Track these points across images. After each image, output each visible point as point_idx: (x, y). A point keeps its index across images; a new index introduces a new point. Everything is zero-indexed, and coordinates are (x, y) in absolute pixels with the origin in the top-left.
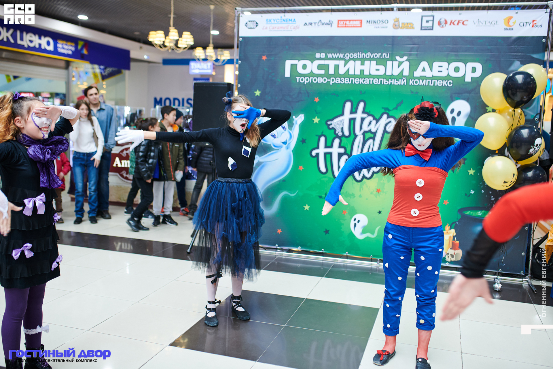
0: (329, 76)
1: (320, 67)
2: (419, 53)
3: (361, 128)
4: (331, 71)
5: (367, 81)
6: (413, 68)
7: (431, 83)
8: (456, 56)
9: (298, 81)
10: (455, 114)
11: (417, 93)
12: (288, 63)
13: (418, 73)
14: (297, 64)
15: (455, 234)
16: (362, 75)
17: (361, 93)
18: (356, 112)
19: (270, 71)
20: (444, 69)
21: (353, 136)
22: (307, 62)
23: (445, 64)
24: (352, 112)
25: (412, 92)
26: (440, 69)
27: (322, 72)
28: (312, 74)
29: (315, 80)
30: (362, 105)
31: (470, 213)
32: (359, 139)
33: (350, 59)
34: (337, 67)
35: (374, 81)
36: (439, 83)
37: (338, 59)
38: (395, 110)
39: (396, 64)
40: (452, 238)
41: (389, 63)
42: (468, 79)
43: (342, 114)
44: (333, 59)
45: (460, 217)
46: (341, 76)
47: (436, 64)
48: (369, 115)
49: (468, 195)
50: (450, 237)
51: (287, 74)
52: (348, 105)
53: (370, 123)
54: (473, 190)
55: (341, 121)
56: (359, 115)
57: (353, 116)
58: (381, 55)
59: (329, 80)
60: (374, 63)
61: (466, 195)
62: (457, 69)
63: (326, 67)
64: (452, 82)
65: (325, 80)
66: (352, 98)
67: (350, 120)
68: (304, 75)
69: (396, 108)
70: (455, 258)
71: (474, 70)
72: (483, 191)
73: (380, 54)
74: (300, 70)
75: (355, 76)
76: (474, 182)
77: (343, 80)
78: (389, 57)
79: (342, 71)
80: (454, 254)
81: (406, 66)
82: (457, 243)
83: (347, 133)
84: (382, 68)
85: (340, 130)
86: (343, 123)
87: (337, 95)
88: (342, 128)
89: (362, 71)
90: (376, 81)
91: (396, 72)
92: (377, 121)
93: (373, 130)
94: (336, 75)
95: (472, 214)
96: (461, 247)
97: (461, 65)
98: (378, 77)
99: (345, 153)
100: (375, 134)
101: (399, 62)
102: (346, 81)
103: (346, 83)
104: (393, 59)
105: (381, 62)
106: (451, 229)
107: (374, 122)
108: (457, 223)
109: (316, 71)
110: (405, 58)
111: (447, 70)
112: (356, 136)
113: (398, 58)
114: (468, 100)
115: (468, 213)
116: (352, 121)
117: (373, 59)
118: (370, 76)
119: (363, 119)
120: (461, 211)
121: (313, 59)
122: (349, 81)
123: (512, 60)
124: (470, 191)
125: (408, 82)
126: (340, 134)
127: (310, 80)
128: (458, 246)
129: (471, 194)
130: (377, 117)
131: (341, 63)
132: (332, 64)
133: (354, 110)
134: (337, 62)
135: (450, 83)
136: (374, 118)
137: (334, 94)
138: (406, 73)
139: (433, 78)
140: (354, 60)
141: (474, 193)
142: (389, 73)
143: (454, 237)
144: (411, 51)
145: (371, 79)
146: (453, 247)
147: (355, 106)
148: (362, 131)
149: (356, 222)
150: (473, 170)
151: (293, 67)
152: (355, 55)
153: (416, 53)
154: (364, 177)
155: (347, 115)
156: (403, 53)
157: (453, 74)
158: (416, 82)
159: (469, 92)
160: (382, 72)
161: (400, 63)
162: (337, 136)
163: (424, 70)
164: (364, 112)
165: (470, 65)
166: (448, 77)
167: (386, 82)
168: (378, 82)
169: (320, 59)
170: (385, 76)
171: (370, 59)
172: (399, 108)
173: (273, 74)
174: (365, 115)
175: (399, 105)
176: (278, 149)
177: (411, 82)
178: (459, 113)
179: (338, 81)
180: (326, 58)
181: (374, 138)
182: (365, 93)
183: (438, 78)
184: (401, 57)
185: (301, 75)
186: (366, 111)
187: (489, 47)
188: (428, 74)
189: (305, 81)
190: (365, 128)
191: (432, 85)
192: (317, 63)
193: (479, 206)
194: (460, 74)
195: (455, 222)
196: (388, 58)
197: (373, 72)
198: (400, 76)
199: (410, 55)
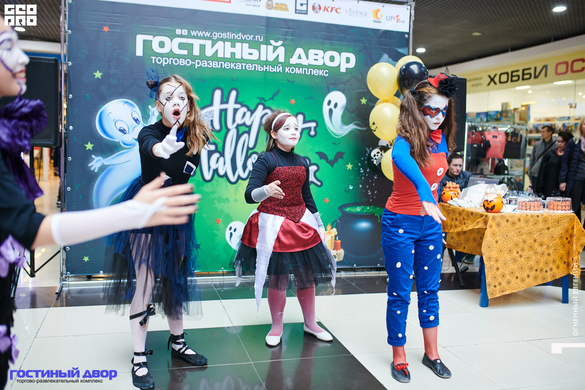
0: (194, 58)
1: (181, 46)
2: (294, 38)
3: (234, 121)
4: (196, 52)
5: (239, 66)
6: (289, 54)
7: (308, 72)
8: (331, 44)
9: (153, 62)
10: (332, 106)
11: (293, 82)
12: (140, 39)
13: (294, 60)
14: (152, 41)
15: (336, 233)
16: (233, 59)
17: (232, 79)
18: (227, 102)
19: (115, 47)
20: (319, 57)
21: (224, 130)
22: (166, 39)
23: (320, 52)
24: (222, 102)
25: (289, 81)
26: (316, 57)
27: (185, 52)
28: (171, 54)
29: (176, 62)
30: (234, 94)
31: (350, 210)
32: (233, 134)
33: (218, 39)
34: (202, 48)
35: (247, 67)
36: (315, 72)
37: (204, 38)
38: (271, 101)
39: (270, 48)
40: (334, 238)
41: (263, 47)
42: (343, 70)
43: (211, 104)
44: (197, 37)
45: (340, 214)
46: (207, 59)
47: (312, 52)
48: (243, 105)
49: (347, 191)
50: (332, 237)
51: (139, 52)
52: (218, 94)
53: (244, 114)
54: (352, 185)
55: (210, 112)
56: (231, 106)
57: (224, 106)
58: (254, 38)
59: (193, 63)
60: (246, 45)
61: (345, 191)
62: (332, 59)
63: (189, 47)
64: (328, 72)
65: (188, 62)
66: (222, 86)
67: (221, 111)
68: (162, 55)
69: (272, 98)
70: (338, 259)
71: (348, 61)
72: (361, 186)
73: (252, 36)
74: (156, 48)
75: (224, 60)
76: (352, 177)
77: (211, 64)
78: (263, 40)
79: (209, 52)
80: (337, 254)
81: (281, 51)
82: (339, 242)
83: (217, 127)
84: (255, 52)
85: (209, 123)
86: (213, 114)
87: (204, 81)
88: (212, 121)
89: (233, 54)
90: (249, 67)
91: (271, 58)
92: (252, 112)
93: (248, 123)
94: (202, 56)
95: (352, 210)
96: (343, 246)
97: (335, 54)
98: (252, 62)
99: (216, 151)
100: (250, 127)
101: (274, 46)
102: (215, 65)
103: (214, 67)
104: (268, 43)
105: (255, 45)
106: (332, 228)
107: (248, 114)
108: (338, 221)
109: (177, 51)
110: (280, 43)
111: (323, 59)
112: (228, 130)
113: (272, 42)
114: (343, 92)
115: (348, 209)
116: (223, 112)
117: (245, 41)
118: (242, 60)
119: (235, 111)
120: (341, 208)
121: (172, 36)
122: (218, 64)
123: (382, 53)
124: (349, 186)
125: (284, 69)
127: (169, 61)
128: (339, 245)
129: (350, 189)
130: (252, 109)
131: (208, 43)
132: (197, 43)
133: (225, 100)
134: (203, 42)
135: (326, 73)
136: (249, 110)
137: (200, 80)
138: (282, 59)
139: (309, 66)
140: (224, 40)
141: (353, 188)
142: (263, 58)
143: (336, 236)
144: (286, 36)
145: (244, 64)
146: (335, 248)
147: (226, 95)
148: (235, 124)
149: (232, 231)
150: (351, 164)
151: (147, 44)
152: (224, 35)
153: (291, 38)
154: (239, 178)
155: (217, 106)
156: (277, 36)
157: (329, 64)
158: (293, 70)
159: (345, 83)
160: (255, 57)
161: (275, 48)
163: (300, 57)
164: (236, 102)
165: (345, 55)
166: (324, 67)
167: (259, 68)
168: (252, 68)
169: (181, 36)
170: (258, 62)
171: (242, 41)
172: (275, 98)
173: (120, 51)
174: (238, 106)
175: (275, 95)
176: (130, 148)
177: (287, 70)
178: (336, 106)
179: (205, 64)
180: (189, 36)
181: (249, 133)
182: (237, 80)
183: (315, 67)
184: (276, 41)
185: (157, 55)
186: (239, 100)
187: (361, 38)
188: (304, 61)
189: (163, 62)
190: (239, 121)
191: (309, 74)
192: (177, 41)
193: (358, 201)
194: (335, 64)
195: (336, 221)
196: (261, 42)
197: (246, 57)
198: (276, 62)
199: (285, 40)
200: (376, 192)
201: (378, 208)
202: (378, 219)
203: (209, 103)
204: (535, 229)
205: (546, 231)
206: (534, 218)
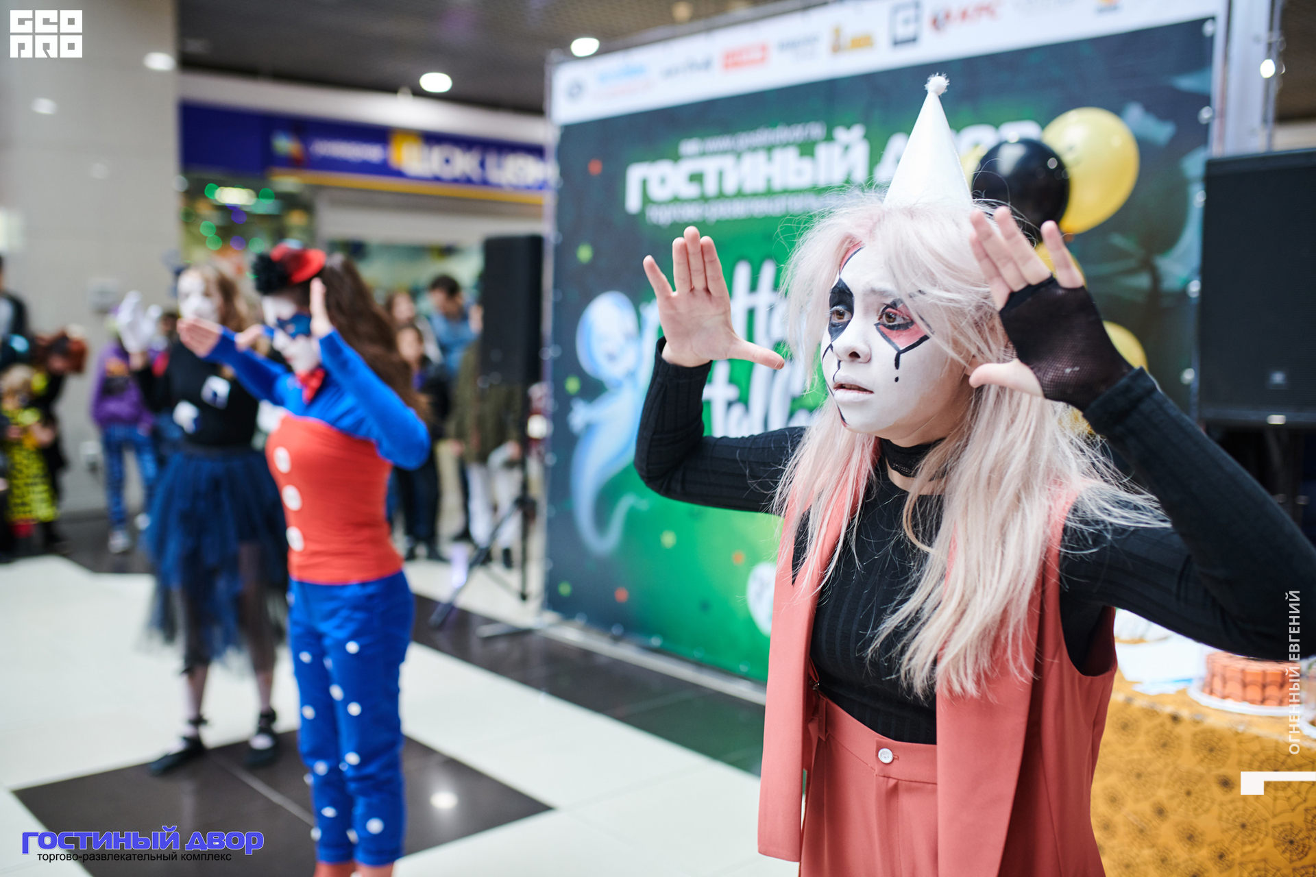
1: (696, 178)
3: (768, 331)
4: (711, 187)
12: (633, 175)
16: (769, 193)
18: (757, 290)
24: (750, 291)
27: (691, 191)
28: (676, 200)
30: (768, 272)
33: (746, 150)
34: (721, 174)
37: (724, 152)
39: (837, 149)
41: (822, 151)
44: (713, 154)
46: (728, 198)
51: (633, 202)
52: (742, 273)
56: (764, 296)
57: (752, 300)
66: (749, 251)
67: (747, 311)
68: (662, 204)
74: (657, 192)
75: (755, 195)
77: (732, 211)
78: (822, 133)
79: (730, 184)
81: (860, 154)
84: (807, 164)
89: (769, 180)
91: (837, 177)
97: (985, 131)
98: (799, 192)
99: (738, 400)
101: (843, 144)
104: (829, 138)
105: (807, 149)
110: (858, 131)
113: (840, 133)
116: (751, 313)
118: (786, 192)
119: (771, 309)
121: (676, 158)
131: (729, 162)
132: (709, 166)
134: (720, 162)
138: (860, 176)
140: (754, 150)
142: (822, 181)
144: (869, 109)
153: (882, 114)
155: (741, 299)
156: (851, 115)
160: (805, 181)
164: (774, 288)
169: (691, 157)
171: (785, 145)
174: (775, 298)
179: (722, 213)
180: (703, 154)
184: (848, 127)
185: (656, 203)
187: (1055, 74)
192: (688, 167)
196: (819, 137)
197: (794, 182)
198: (846, 185)
199: (867, 122)
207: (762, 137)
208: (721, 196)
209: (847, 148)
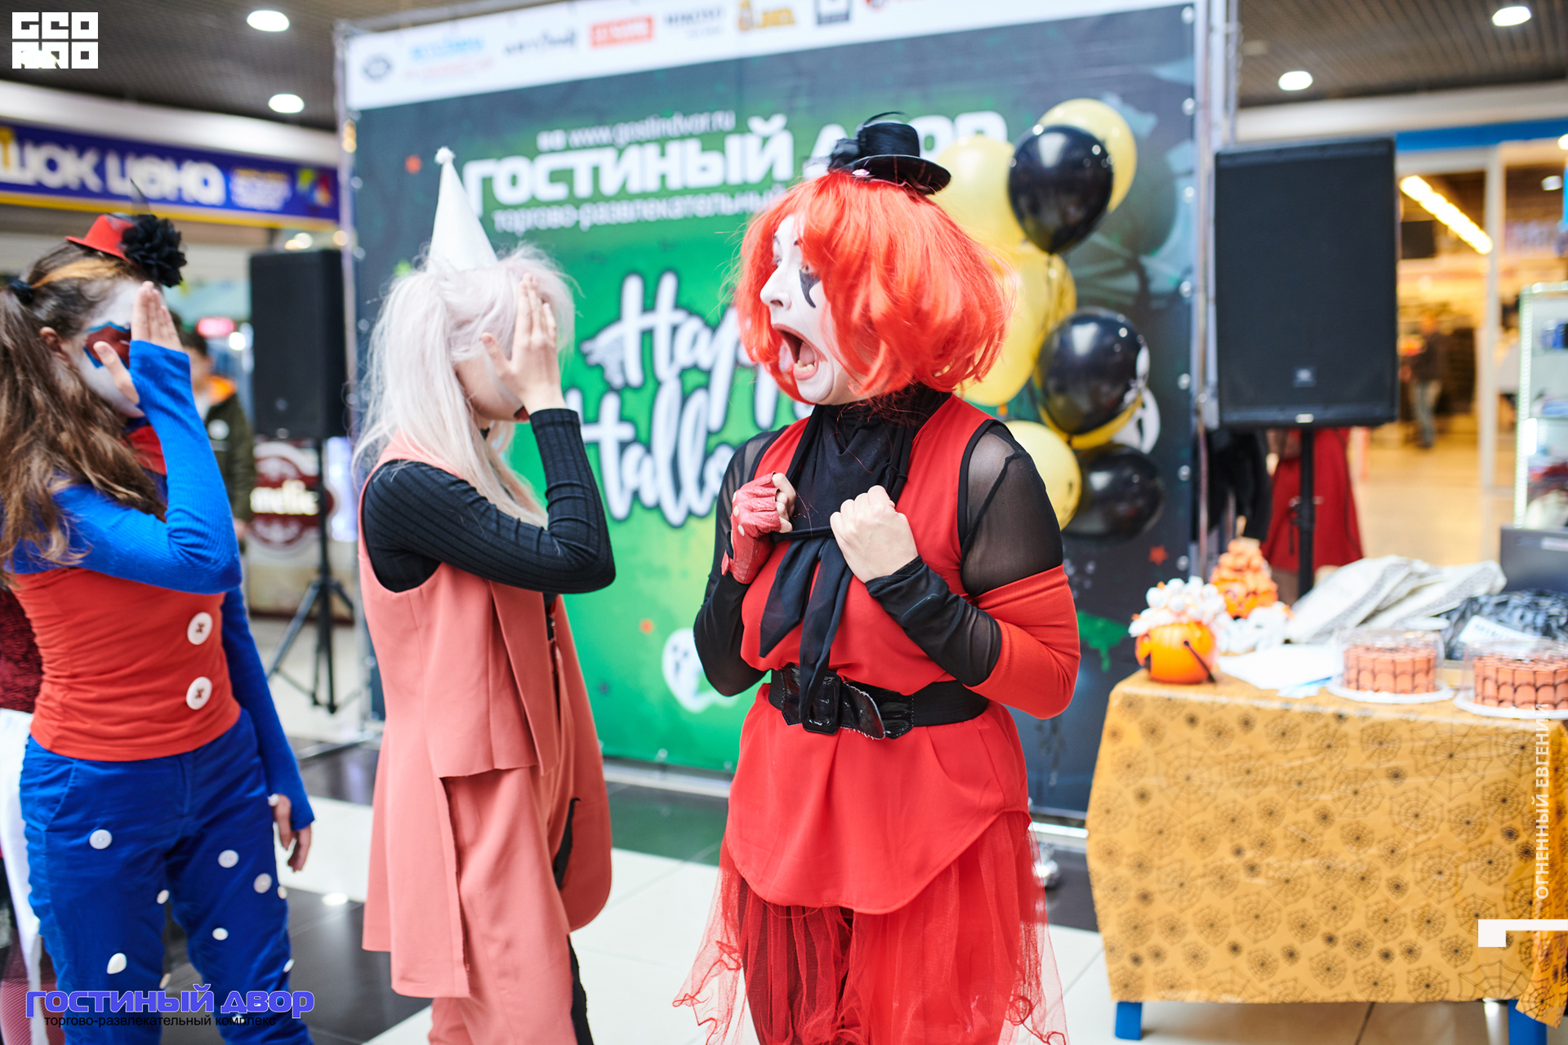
0: (574, 201)
1: (556, 176)
2: (815, 101)
3: (672, 358)
4: (583, 188)
5: (677, 208)
6: (802, 151)
8: (925, 98)
12: (473, 174)
14: (494, 175)
16: (664, 193)
17: (664, 246)
18: (654, 309)
21: (651, 385)
22: (516, 164)
24: (644, 310)
27: (559, 191)
28: (534, 203)
29: (542, 220)
30: (668, 285)
32: (669, 394)
33: (629, 143)
34: (596, 173)
37: (599, 146)
39: (752, 142)
41: (733, 143)
43: (617, 318)
44: (584, 147)
46: (608, 199)
48: (691, 312)
52: (633, 289)
53: (695, 341)
55: (616, 341)
56: (664, 316)
57: (648, 321)
58: (712, 122)
59: (577, 215)
60: (693, 147)
63: (568, 177)
65: (567, 218)
66: (641, 265)
67: (642, 333)
68: (515, 207)
73: (707, 118)
74: (504, 193)
75: (644, 196)
77: (615, 212)
78: (732, 123)
79: (609, 183)
81: (782, 147)
83: (635, 378)
84: (714, 160)
85: (617, 369)
86: (623, 345)
87: (603, 259)
88: (622, 363)
89: (663, 178)
90: (703, 207)
91: (755, 174)
92: (714, 328)
93: (705, 363)
97: (938, 125)
98: (707, 191)
99: (635, 440)
100: (708, 373)
101: (761, 136)
102: (623, 213)
104: (742, 129)
105: (713, 141)
107: (705, 335)
109: (546, 191)
110: (778, 121)
112: (659, 384)
113: (755, 123)
116: (647, 335)
117: (692, 135)
118: (686, 191)
119: (675, 329)
121: (533, 153)
126: (617, 381)
130: (712, 318)
131: (606, 157)
132: (581, 163)
134: (595, 157)
136: (707, 324)
137: (593, 257)
138: (784, 171)
140: (640, 143)
142: (735, 178)
144: (793, 97)
145: (689, 201)
147: (651, 289)
148: (676, 369)
149: (679, 655)
152: (642, 130)
153: (808, 102)
154: (690, 513)
155: (633, 320)
156: (769, 103)
160: (713, 178)
162: (610, 388)
164: (677, 306)
165: (969, 122)
167: (728, 206)
168: (708, 207)
169: (552, 151)
170: (724, 188)
171: (683, 137)
174: (679, 317)
179: (600, 215)
180: (568, 148)
181: (706, 387)
182: (675, 246)
184: (767, 118)
185: (506, 207)
186: (684, 300)
187: (1020, 59)
189: (517, 226)
190: (684, 358)
192: (546, 163)
196: (728, 129)
197: (696, 180)
198: (767, 183)
199: (789, 112)
200: (1090, 567)
201: (1100, 623)
202: (1100, 661)
203: (612, 314)
204: (1323, 768)
205: (1386, 784)
206: (1320, 723)
207: (652, 127)
208: (597, 197)
209: (765, 140)
